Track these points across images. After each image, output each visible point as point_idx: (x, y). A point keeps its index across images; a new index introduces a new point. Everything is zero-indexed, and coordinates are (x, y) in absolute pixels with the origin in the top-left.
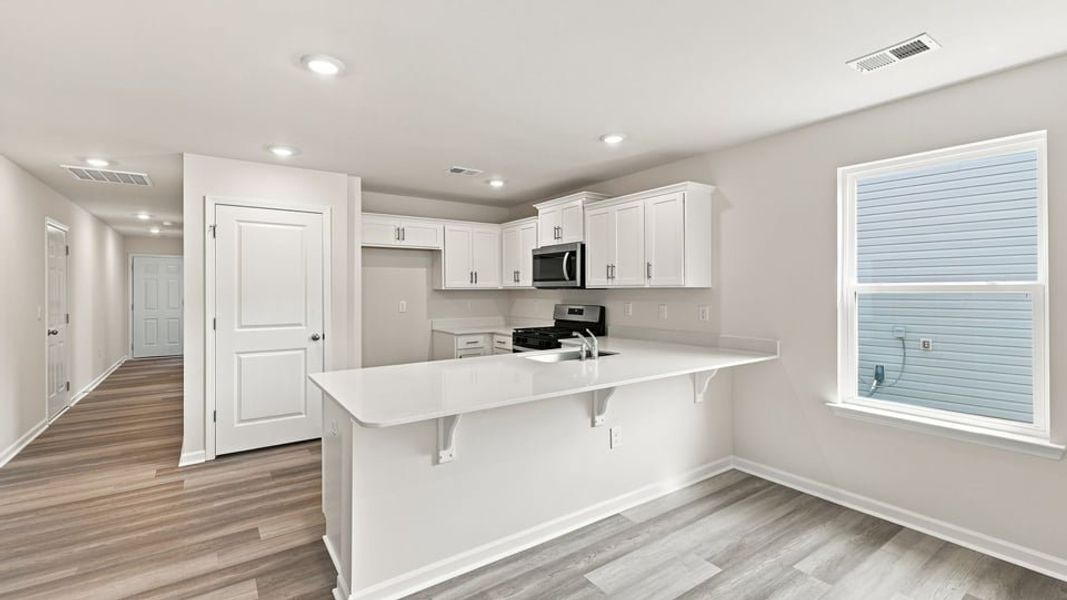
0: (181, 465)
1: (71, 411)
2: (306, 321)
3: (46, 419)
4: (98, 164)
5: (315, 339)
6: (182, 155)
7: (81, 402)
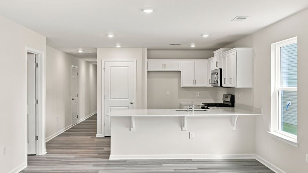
0: (96, 137)
1: (78, 124)
2: (129, 98)
3: (72, 125)
4: (80, 51)
5: (132, 103)
6: (97, 48)
7: (81, 122)
